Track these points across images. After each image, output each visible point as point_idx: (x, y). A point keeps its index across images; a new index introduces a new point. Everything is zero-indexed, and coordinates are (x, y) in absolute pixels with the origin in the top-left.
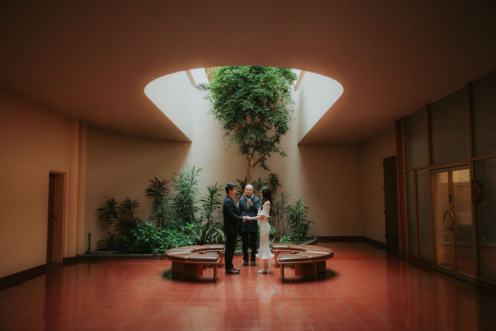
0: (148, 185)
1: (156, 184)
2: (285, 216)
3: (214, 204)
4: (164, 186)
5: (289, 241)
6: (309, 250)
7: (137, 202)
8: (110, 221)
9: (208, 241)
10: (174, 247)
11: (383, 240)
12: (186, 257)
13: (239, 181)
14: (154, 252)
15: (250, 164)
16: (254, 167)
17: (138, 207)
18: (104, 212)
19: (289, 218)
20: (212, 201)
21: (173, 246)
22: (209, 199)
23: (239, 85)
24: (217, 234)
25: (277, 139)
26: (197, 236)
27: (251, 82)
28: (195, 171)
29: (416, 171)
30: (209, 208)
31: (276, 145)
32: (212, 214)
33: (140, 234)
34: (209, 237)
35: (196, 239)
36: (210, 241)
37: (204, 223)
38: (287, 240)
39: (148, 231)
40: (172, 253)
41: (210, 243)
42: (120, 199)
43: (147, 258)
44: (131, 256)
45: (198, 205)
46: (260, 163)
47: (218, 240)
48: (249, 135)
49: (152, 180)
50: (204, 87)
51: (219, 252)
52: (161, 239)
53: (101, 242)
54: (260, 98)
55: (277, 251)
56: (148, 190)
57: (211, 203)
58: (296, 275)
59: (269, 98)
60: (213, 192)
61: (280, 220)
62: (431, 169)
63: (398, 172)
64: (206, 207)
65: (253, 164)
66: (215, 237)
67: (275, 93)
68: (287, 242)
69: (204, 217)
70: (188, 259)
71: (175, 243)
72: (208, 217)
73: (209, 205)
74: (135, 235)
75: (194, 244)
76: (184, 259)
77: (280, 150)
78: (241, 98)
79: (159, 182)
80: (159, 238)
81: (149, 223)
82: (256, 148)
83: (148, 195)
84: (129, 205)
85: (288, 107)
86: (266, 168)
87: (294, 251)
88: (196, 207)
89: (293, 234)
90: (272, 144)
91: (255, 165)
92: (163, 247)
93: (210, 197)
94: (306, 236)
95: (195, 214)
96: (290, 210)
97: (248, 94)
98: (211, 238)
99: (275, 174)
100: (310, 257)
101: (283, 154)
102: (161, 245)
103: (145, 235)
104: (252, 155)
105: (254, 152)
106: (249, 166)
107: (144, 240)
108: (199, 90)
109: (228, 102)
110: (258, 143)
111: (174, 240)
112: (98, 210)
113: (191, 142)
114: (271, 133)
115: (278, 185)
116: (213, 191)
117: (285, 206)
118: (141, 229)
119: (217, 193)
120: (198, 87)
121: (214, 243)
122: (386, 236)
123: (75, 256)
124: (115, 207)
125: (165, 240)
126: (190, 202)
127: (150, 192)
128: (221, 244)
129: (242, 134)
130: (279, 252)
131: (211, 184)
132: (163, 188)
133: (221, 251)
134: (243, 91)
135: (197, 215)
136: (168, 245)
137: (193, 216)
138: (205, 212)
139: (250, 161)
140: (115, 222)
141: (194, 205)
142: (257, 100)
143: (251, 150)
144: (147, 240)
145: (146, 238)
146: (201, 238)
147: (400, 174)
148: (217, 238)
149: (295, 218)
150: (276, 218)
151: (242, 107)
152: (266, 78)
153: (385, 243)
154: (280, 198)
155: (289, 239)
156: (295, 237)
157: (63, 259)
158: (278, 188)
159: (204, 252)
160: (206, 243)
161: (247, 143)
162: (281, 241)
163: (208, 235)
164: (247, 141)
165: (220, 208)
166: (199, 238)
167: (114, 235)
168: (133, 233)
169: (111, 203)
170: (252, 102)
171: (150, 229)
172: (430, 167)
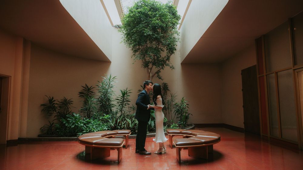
0: (80, 89)
1: (86, 89)
2: (173, 110)
3: (125, 102)
4: (91, 90)
5: (177, 127)
6: (198, 135)
7: (71, 100)
8: (50, 113)
9: (119, 127)
10: (94, 131)
11: (242, 126)
12: (94, 142)
13: (142, 87)
14: (78, 136)
15: (150, 75)
16: (152, 78)
17: (72, 103)
18: (45, 106)
19: (176, 111)
20: (123, 100)
21: (92, 131)
22: (121, 98)
23: (142, 19)
24: (126, 122)
25: (168, 59)
26: (111, 124)
27: (150, 17)
28: (111, 79)
29: (277, 73)
30: (121, 104)
31: (167, 62)
32: (124, 109)
33: (68, 122)
34: (120, 124)
35: (111, 126)
36: (121, 127)
37: (119, 115)
38: (176, 126)
39: (75, 120)
40: (84, 137)
41: (121, 129)
42: (58, 98)
43: (73, 140)
44: (60, 139)
45: (114, 102)
46: (156, 75)
47: (127, 126)
48: (149, 53)
49: (84, 86)
50: (119, 27)
51: (125, 136)
52: (84, 126)
53: (43, 128)
54: (157, 28)
55: (171, 135)
56: (81, 93)
57: (123, 101)
58: (189, 156)
59: (162, 28)
60: (124, 94)
61: (170, 112)
62: (294, 68)
63: (258, 76)
64: (120, 104)
65: (152, 76)
66: (124, 124)
67: (167, 25)
68: (176, 127)
69: (118, 111)
70: (96, 144)
71: (94, 128)
72: (121, 111)
73: (122, 103)
74: (64, 123)
75: (108, 130)
76: (92, 143)
77: (170, 64)
78: (144, 27)
79: (88, 87)
80: (82, 125)
81: (76, 114)
82: (154, 64)
83: (80, 96)
84: (66, 103)
85: (175, 35)
86: (160, 78)
87: (185, 135)
88: (113, 104)
89: (180, 122)
90: (165, 62)
91: (153, 76)
92: (85, 131)
93: (122, 97)
94: (187, 123)
95: (112, 108)
96: (177, 106)
97: (148, 25)
98: (121, 125)
99: (166, 83)
100: (203, 141)
101: (173, 68)
102: (83, 130)
103: (72, 123)
104: (151, 69)
105: (152, 67)
106: (149, 77)
107: (71, 126)
108: (116, 29)
109: (134, 31)
110: (155, 60)
111: (94, 127)
112: (41, 105)
113: (111, 62)
114: (164, 54)
115: (168, 90)
116: (124, 92)
117: (174, 103)
118: (70, 118)
119: (127, 94)
120: (116, 27)
121: (124, 128)
122: (244, 123)
123: (17, 139)
124: (54, 104)
125: (87, 126)
126: (109, 100)
127: (81, 94)
128: (128, 129)
129: (144, 53)
130: (173, 136)
131: (123, 89)
132: (91, 91)
133: (127, 135)
134: (145, 23)
135: (114, 109)
136: (89, 130)
137: (111, 110)
138: (119, 108)
139: (150, 73)
140: (55, 114)
141: (112, 103)
142: (154, 29)
143: (150, 65)
144: (73, 126)
145: (73, 125)
146: (114, 125)
147: (259, 77)
148: (125, 126)
149: (180, 111)
150: (167, 111)
151: (144, 33)
152: (160, 15)
153: (244, 128)
154: (170, 98)
155: (177, 126)
156: (180, 124)
157: (7, 141)
158: (168, 92)
159: (113, 136)
160: (118, 129)
161: (147, 60)
162: (171, 127)
163: (119, 123)
164: (147, 59)
165: (129, 104)
166: (113, 125)
167: (53, 124)
168: (63, 122)
169: (51, 101)
170: (151, 31)
171: (76, 118)
172: (294, 67)
